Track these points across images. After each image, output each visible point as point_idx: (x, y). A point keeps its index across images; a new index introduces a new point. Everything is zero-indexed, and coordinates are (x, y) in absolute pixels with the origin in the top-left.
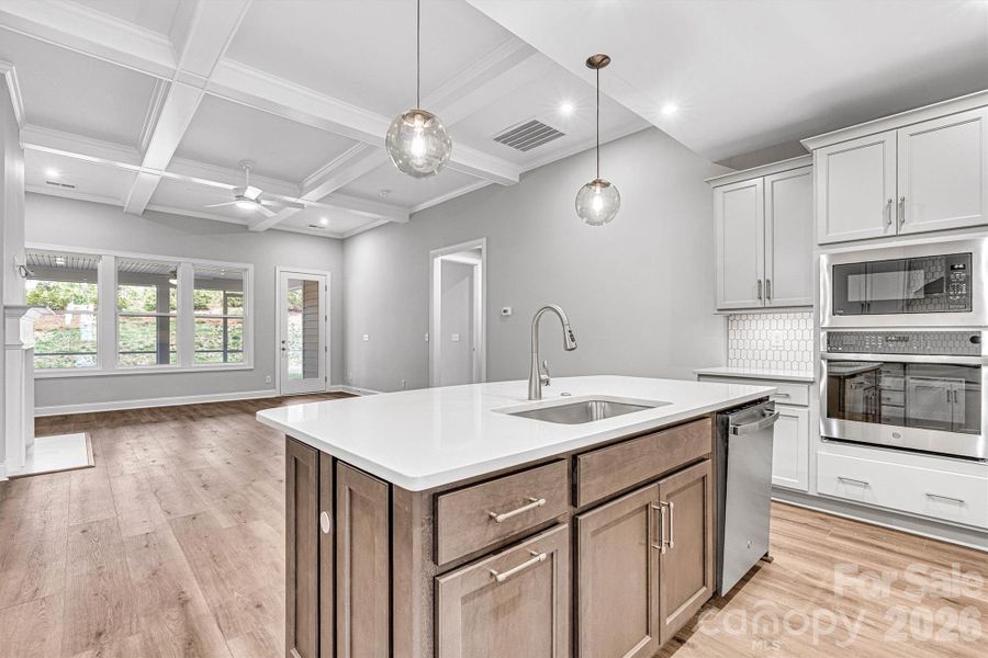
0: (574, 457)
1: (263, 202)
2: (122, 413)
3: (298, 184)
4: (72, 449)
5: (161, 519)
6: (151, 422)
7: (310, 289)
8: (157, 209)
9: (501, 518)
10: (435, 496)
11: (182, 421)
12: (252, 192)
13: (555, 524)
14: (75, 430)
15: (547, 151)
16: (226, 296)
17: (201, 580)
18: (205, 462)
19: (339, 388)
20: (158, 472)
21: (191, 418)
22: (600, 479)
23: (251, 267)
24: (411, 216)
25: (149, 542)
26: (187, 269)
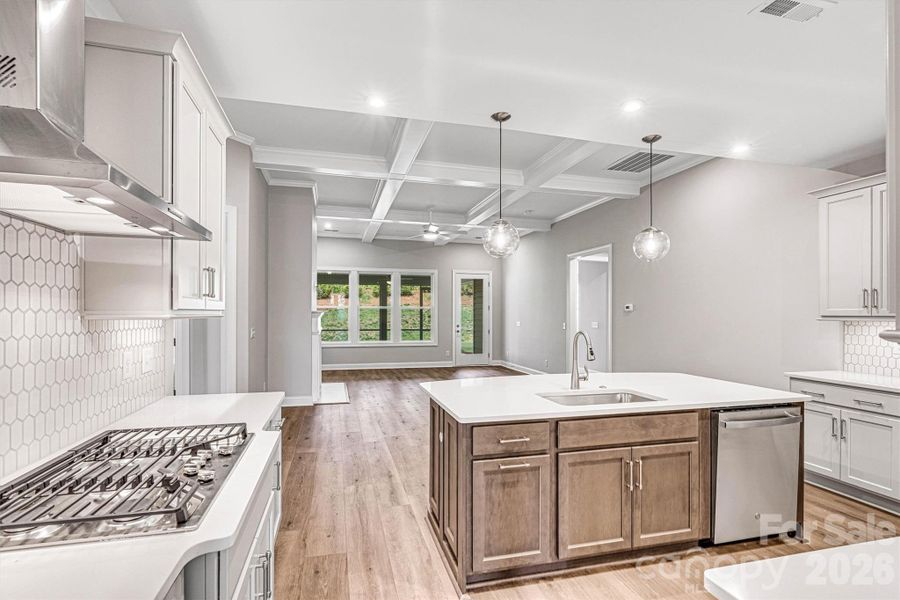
0: (557, 422)
1: (441, 233)
2: (361, 371)
3: (464, 215)
4: (337, 392)
5: (381, 436)
6: (376, 379)
7: (478, 285)
8: (381, 237)
9: (502, 442)
10: (473, 426)
11: (394, 380)
12: (433, 228)
13: (543, 453)
14: (339, 381)
15: (660, 170)
16: (421, 289)
17: (399, 469)
18: (404, 408)
19: (498, 363)
20: (380, 411)
21: (399, 379)
22: (575, 436)
23: (436, 272)
24: (552, 225)
25: (375, 446)
26: (396, 276)
